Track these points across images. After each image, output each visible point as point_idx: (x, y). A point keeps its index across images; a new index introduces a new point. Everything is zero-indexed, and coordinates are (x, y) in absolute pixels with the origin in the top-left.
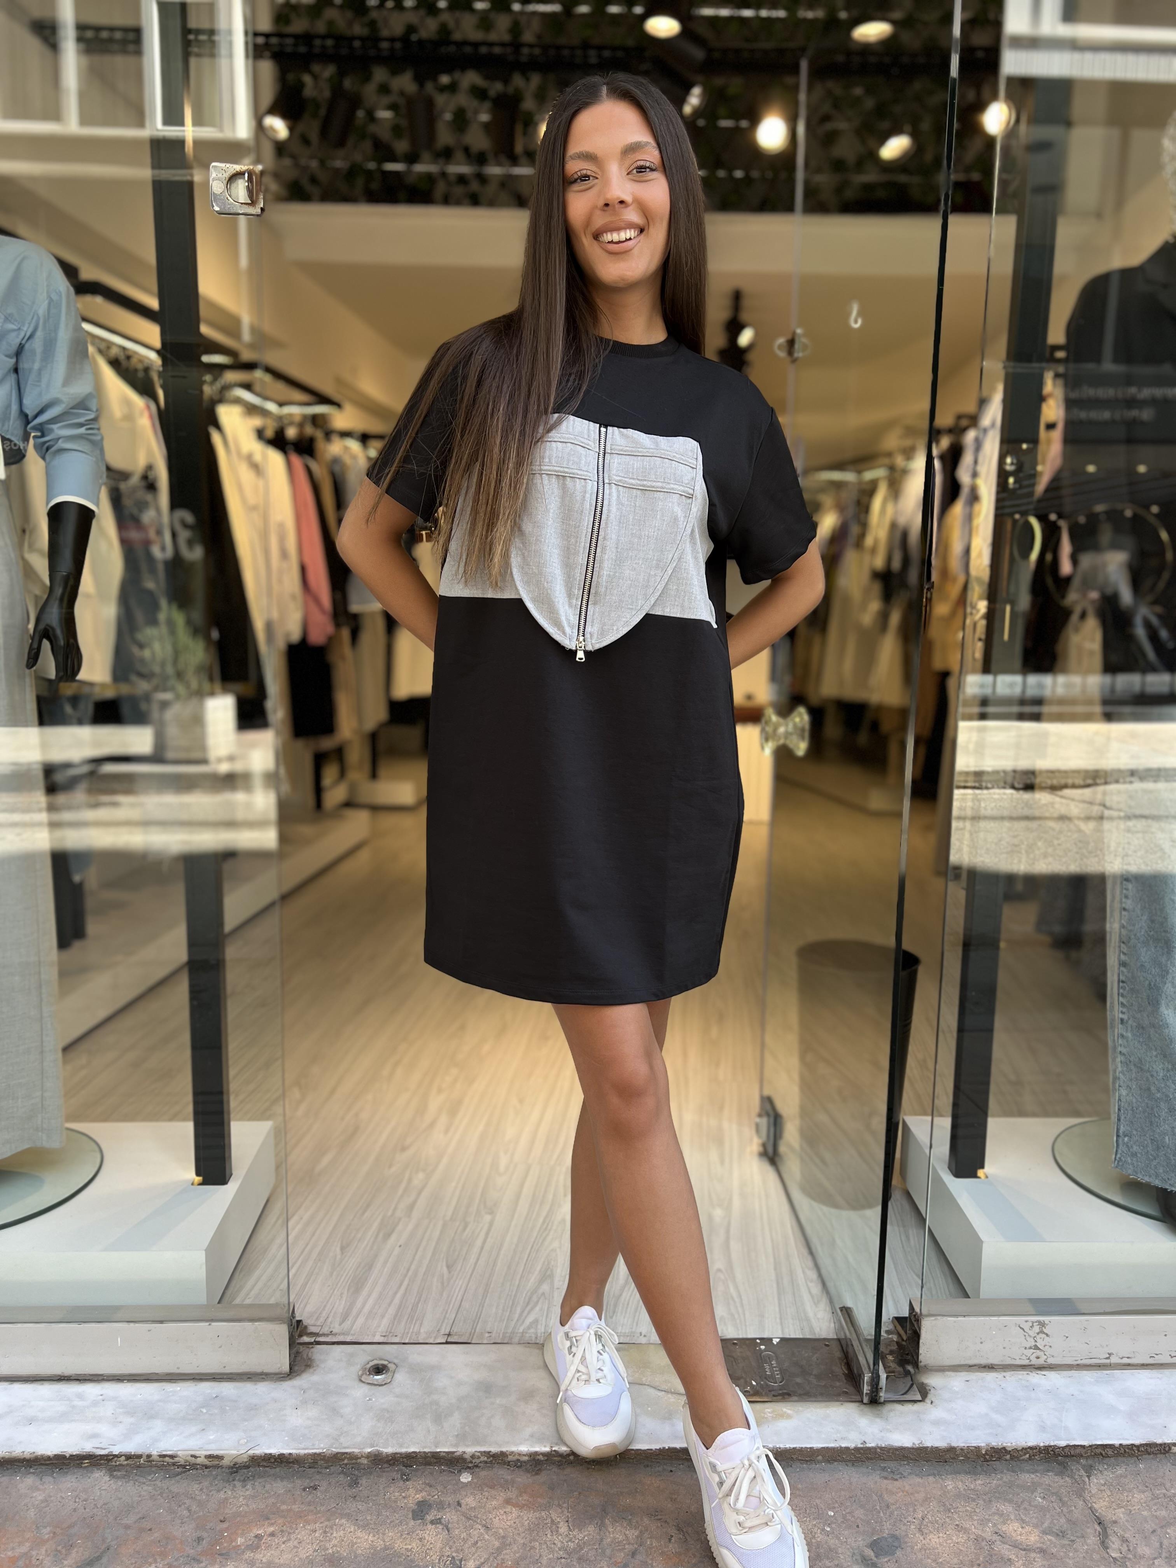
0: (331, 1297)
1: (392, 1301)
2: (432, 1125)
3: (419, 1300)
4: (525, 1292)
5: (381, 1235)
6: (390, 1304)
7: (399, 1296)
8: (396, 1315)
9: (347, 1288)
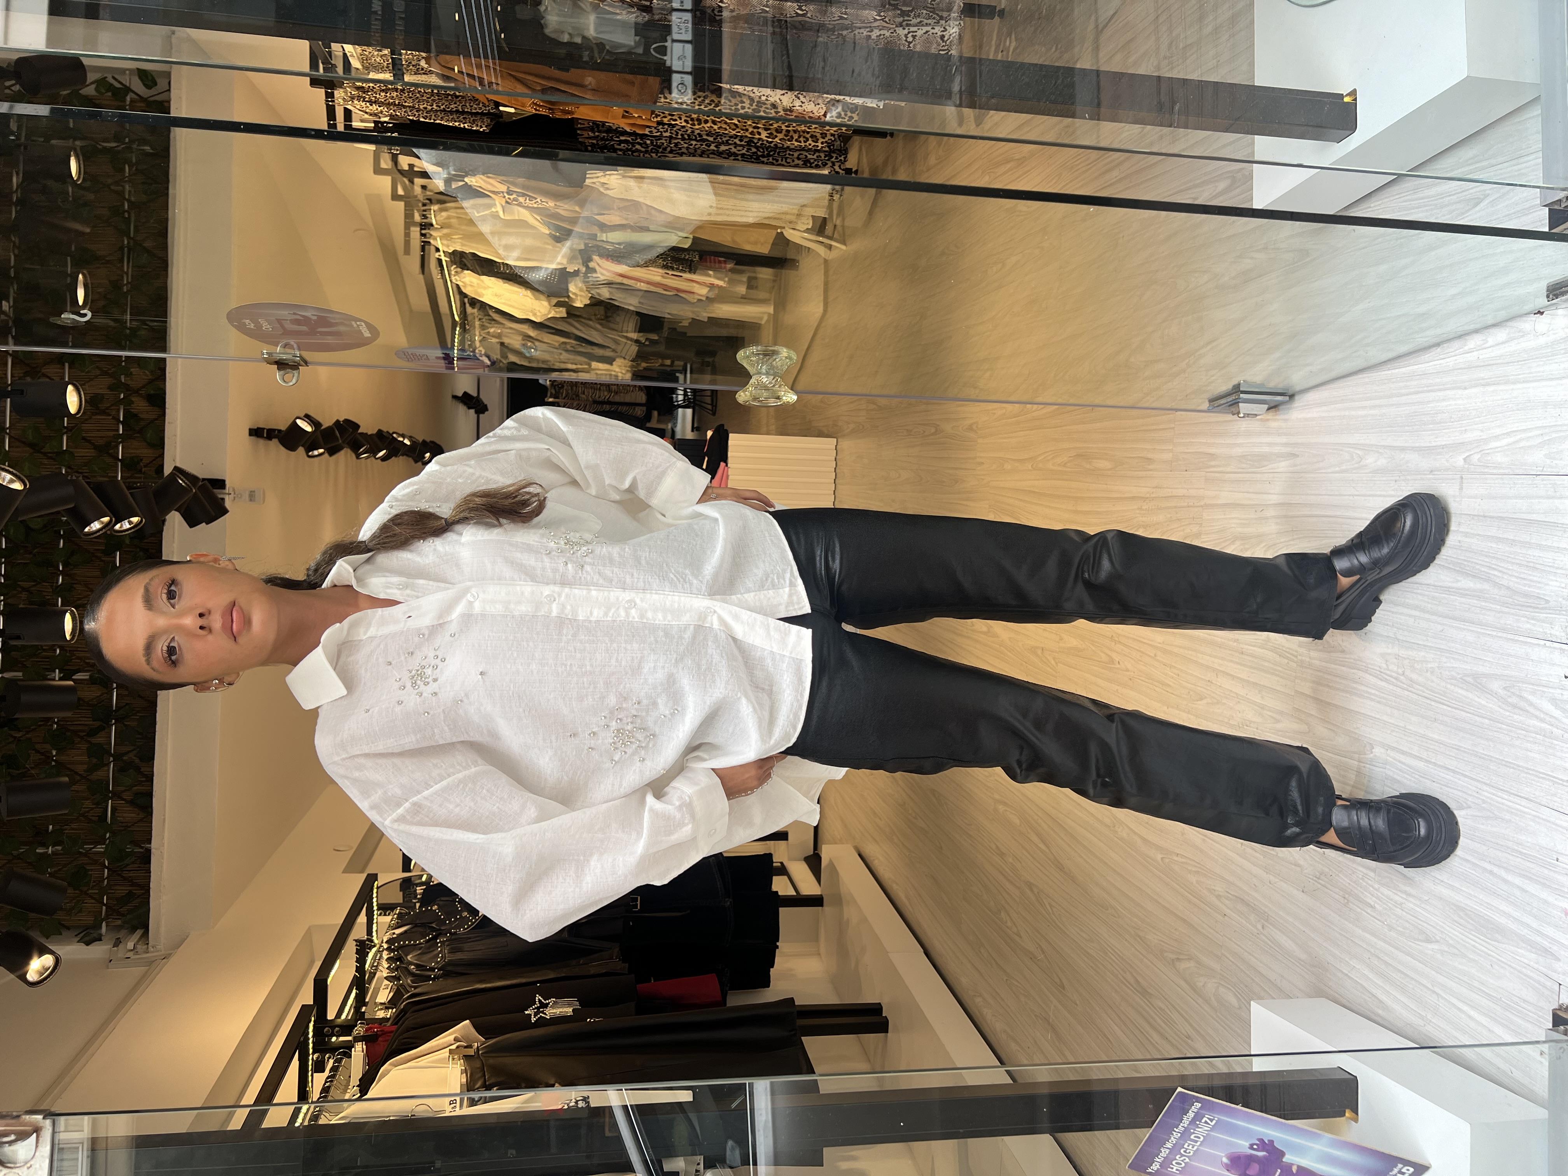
0: (1510, 966)
1: (1518, 887)
3: (1517, 851)
4: (1502, 711)
6: (1525, 891)
7: (1510, 878)
9: (1496, 943)
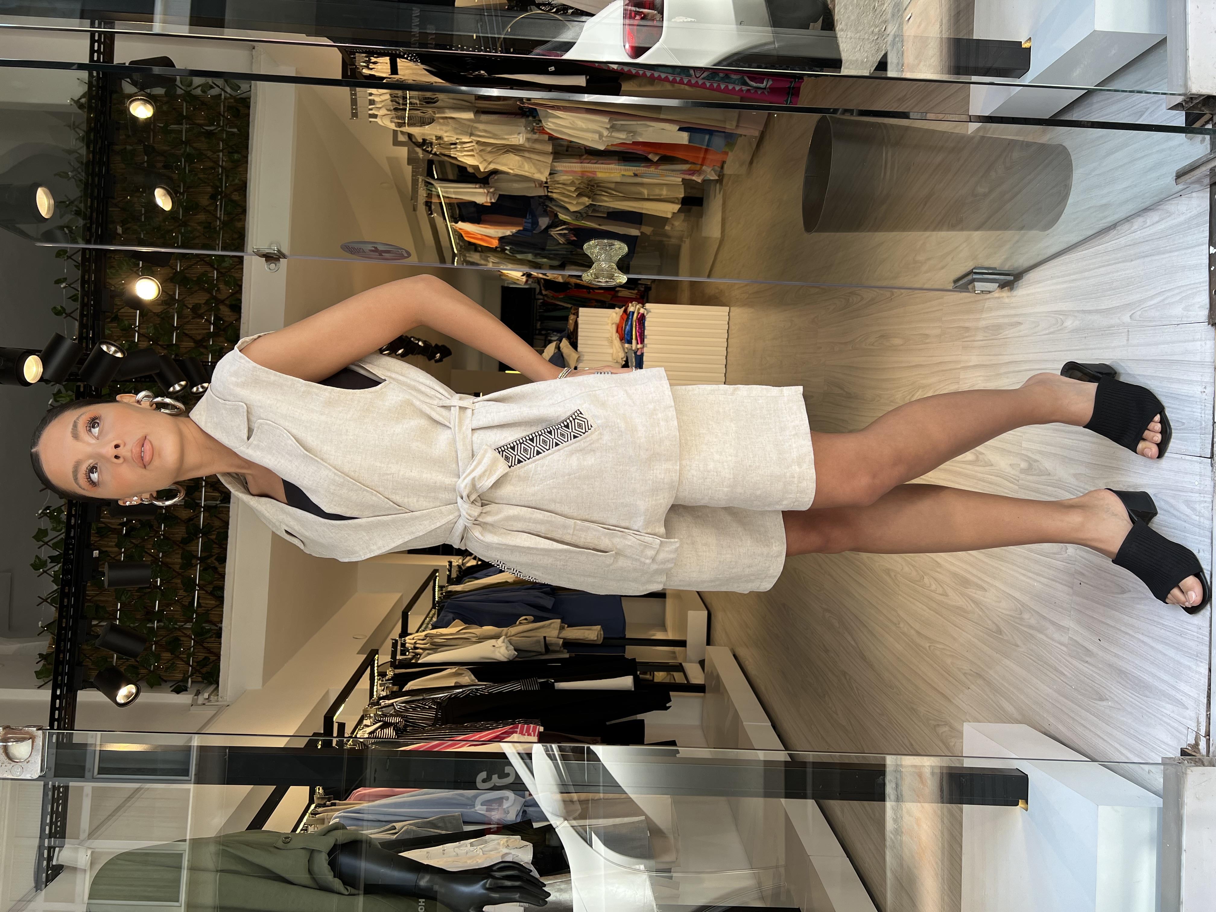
2: (976, 603)
5: (1088, 659)
6: (1165, 654)
8: (1177, 649)
9: (1144, 698)
